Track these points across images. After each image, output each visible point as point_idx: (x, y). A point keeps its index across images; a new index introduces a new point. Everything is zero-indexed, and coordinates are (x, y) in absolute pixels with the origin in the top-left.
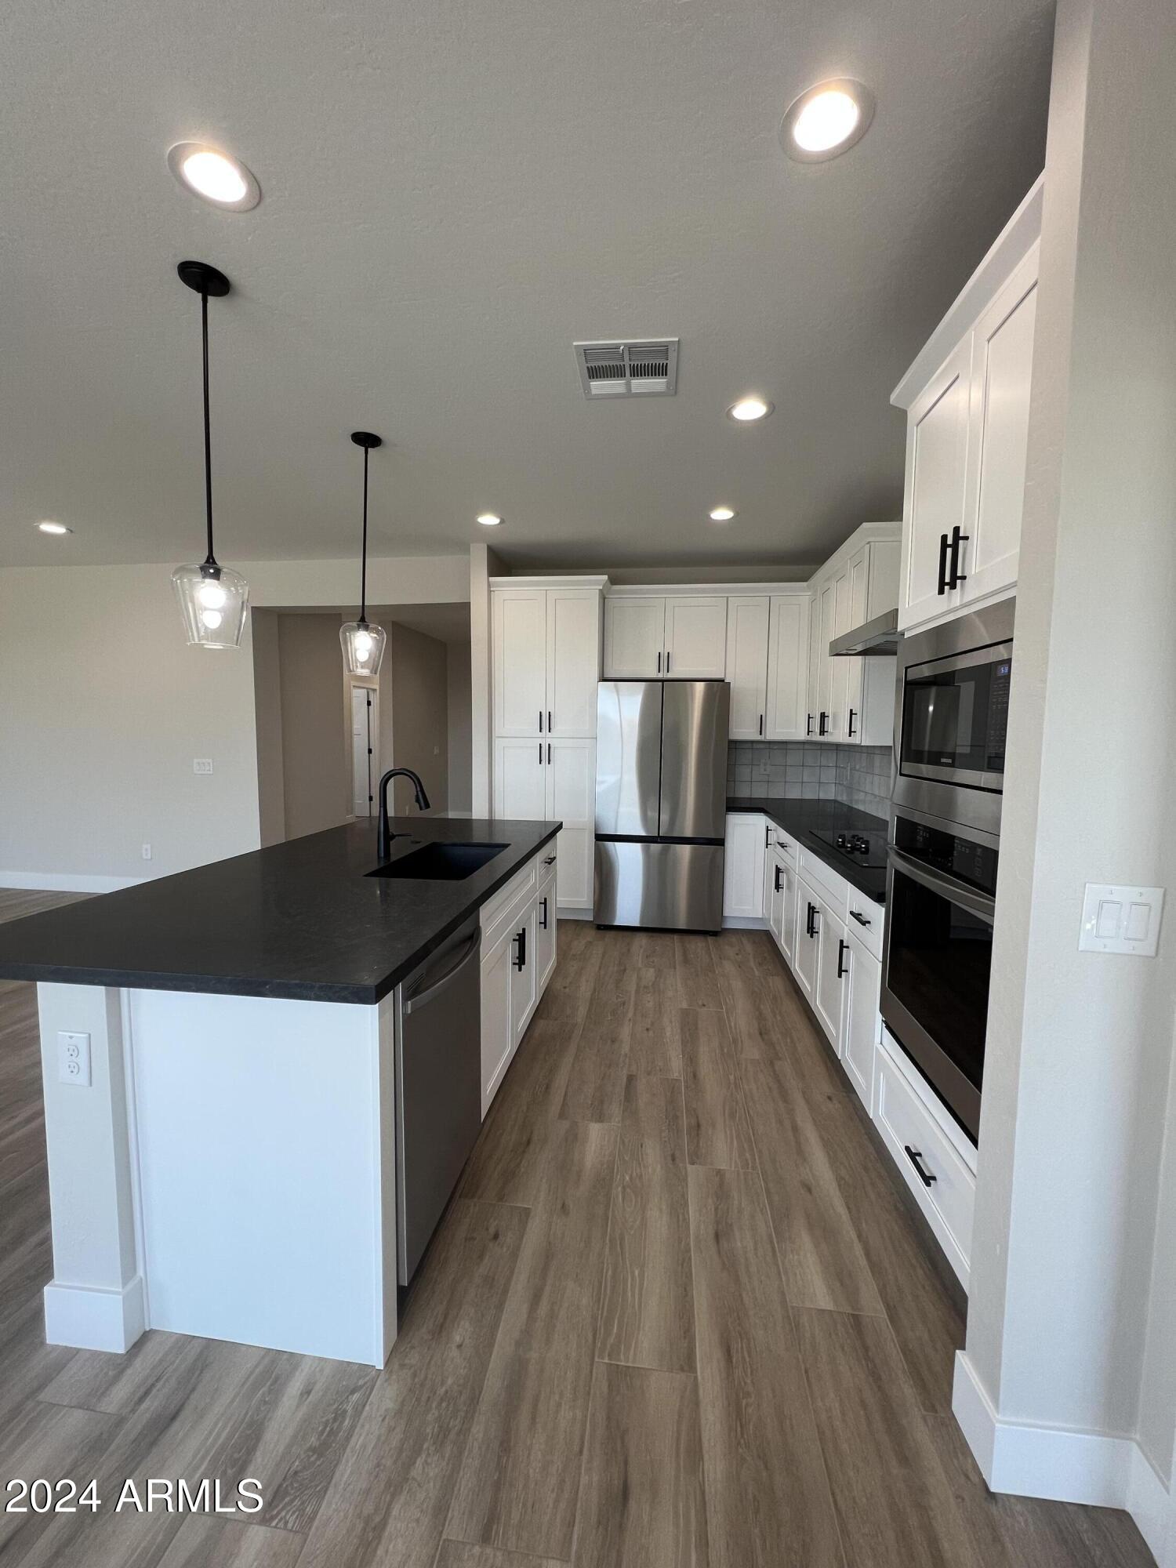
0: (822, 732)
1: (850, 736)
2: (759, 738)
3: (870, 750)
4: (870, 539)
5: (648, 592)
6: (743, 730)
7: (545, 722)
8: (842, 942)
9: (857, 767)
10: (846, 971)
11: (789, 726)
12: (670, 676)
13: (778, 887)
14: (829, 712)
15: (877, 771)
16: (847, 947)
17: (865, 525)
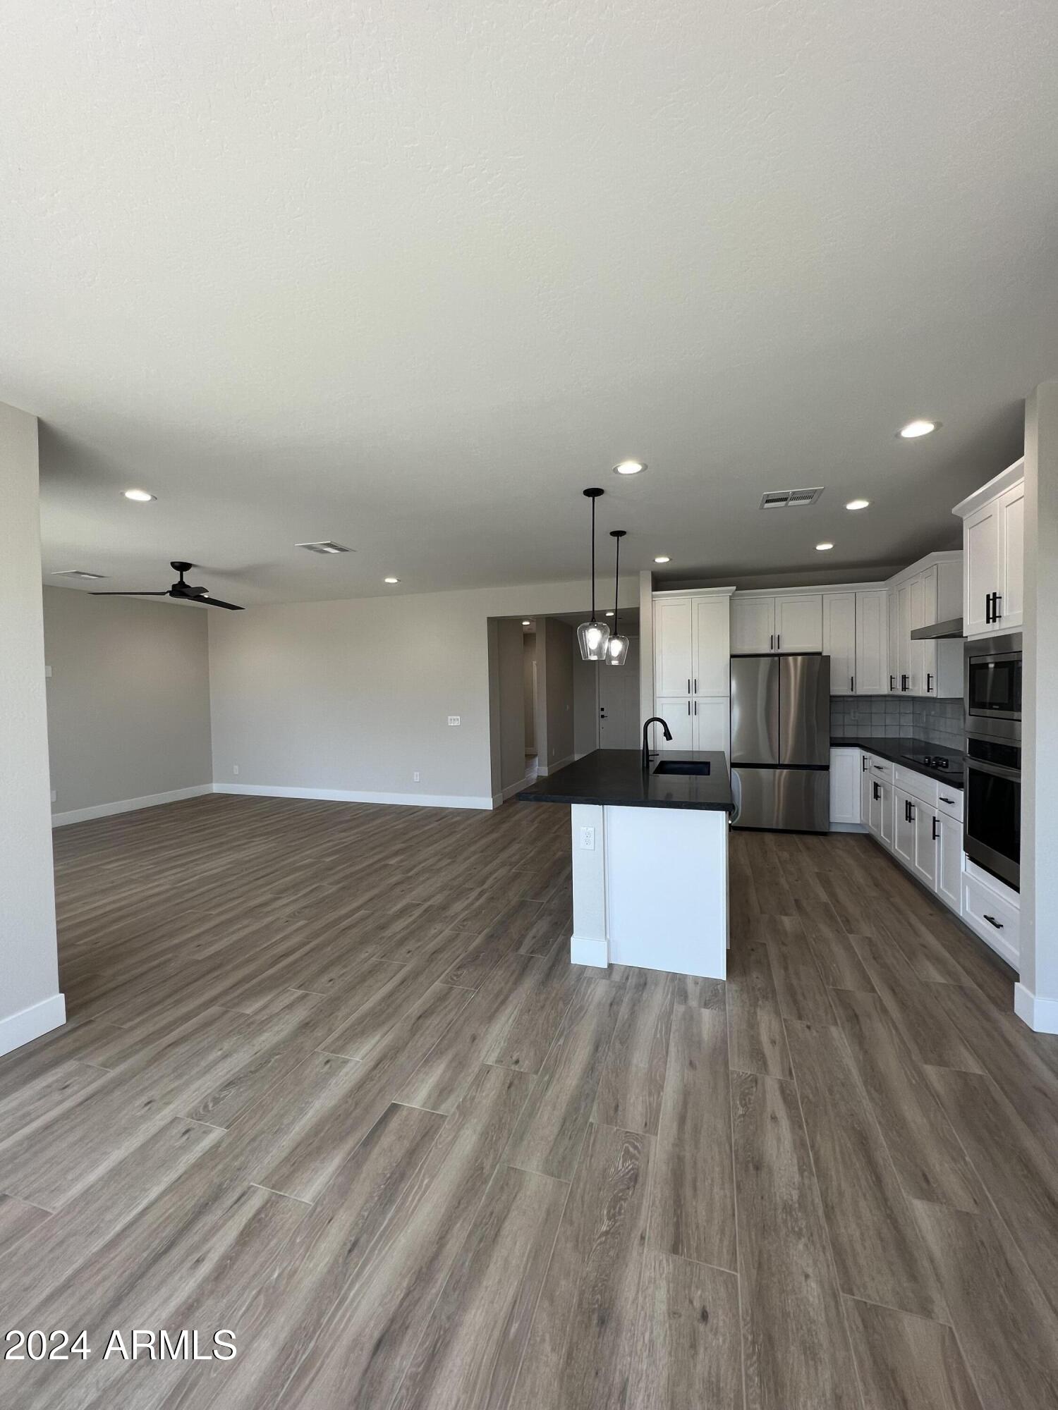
0: (904, 688)
1: (928, 691)
2: (850, 693)
3: (943, 701)
4: (937, 562)
5: (765, 594)
6: (839, 687)
7: (692, 686)
8: (934, 818)
9: (933, 713)
10: (938, 836)
11: (875, 683)
12: (780, 651)
13: (876, 796)
14: (909, 674)
15: (949, 715)
16: (938, 821)
17: (934, 554)
